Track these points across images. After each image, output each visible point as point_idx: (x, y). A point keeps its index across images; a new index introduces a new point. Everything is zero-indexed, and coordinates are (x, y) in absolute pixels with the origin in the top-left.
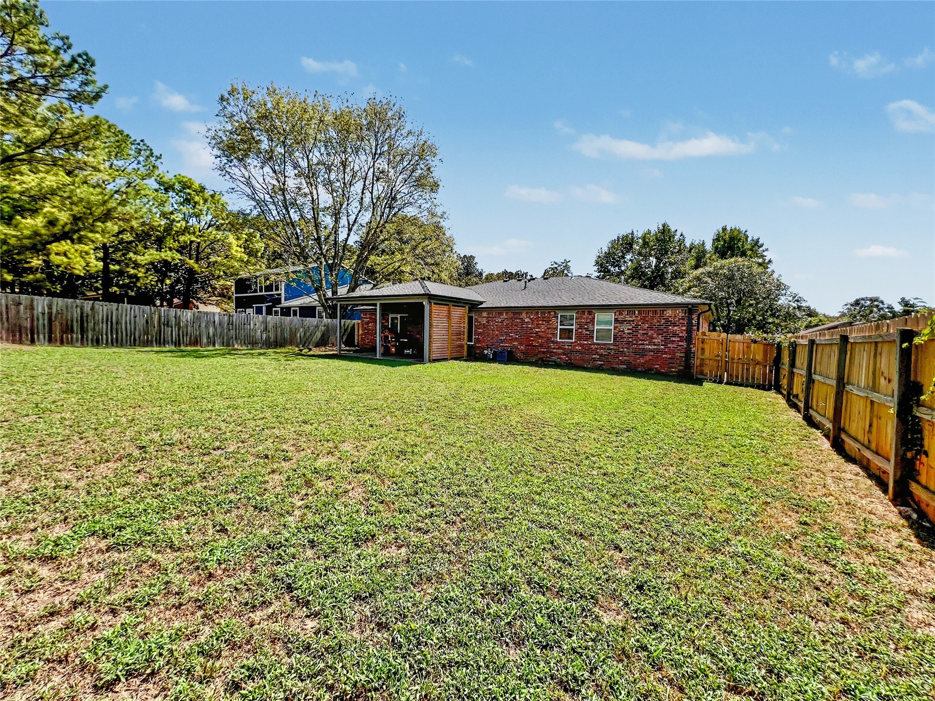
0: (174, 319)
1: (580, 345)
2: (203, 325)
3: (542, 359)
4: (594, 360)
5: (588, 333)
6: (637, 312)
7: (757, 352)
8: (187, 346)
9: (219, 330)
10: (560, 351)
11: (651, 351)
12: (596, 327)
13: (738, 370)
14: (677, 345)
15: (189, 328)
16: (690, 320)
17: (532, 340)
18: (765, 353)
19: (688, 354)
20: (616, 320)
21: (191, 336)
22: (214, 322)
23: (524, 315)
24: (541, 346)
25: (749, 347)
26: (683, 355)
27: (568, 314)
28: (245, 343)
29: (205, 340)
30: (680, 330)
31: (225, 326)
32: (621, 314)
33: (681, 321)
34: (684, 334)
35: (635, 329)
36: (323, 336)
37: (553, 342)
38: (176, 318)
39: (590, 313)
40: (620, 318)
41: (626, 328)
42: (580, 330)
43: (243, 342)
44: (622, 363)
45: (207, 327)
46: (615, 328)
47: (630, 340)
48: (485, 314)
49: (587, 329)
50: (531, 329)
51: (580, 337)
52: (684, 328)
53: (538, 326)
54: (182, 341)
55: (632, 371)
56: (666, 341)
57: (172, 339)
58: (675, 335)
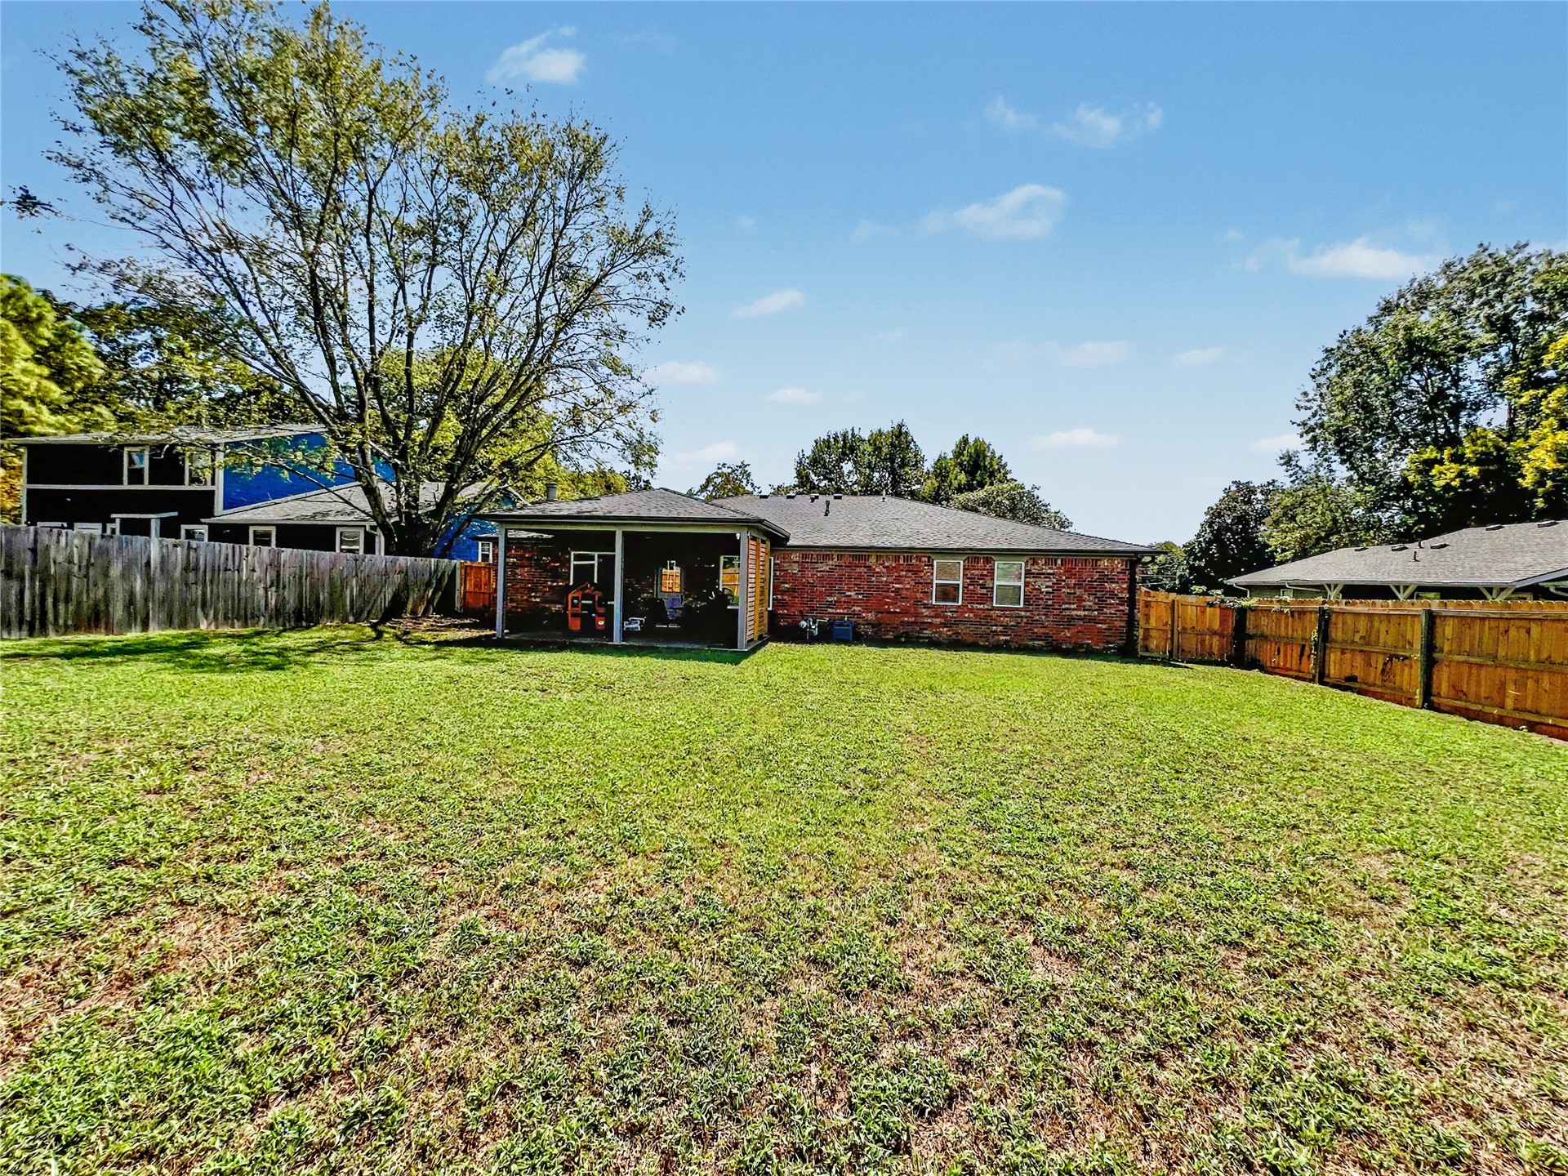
0: (29, 556)
1: (971, 610)
2: (116, 570)
3: (907, 634)
4: (996, 633)
5: (984, 591)
6: (1059, 562)
7: (1213, 618)
8: (66, 630)
9: (160, 587)
10: (938, 620)
11: (1080, 618)
12: (996, 583)
13: (1191, 643)
14: (1115, 611)
15: (75, 581)
16: (1133, 574)
17: (887, 603)
18: (1223, 621)
19: (1131, 622)
20: (1028, 573)
21: (79, 603)
22: (148, 564)
23: (873, 560)
24: (905, 612)
25: (1203, 612)
26: (1124, 624)
27: (950, 561)
28: (226, 618)
29: (118, 611)
30: (1119, 588)
31: (177, 574)
32: (1035, 563)
33: (1121, 576)
34: (1126, 595)
35: (1056, 588)
36: (396, 596)
37: (926, 606)
38: (34, 551)
39: (988, 561)
40: (1035, 569)
41: (1044, 586)
42: (971, 587)
43: (220, 616)
44: (1039, 638)
45: (126, 575)
46: (1027, 584)
47: (1050, 602)
48: (795, 557)
49: (983, 586)
50: (887, 583)
51: (970, 597)
52: (1125, 586)
53: (898, 580)
54: (50, 616)
55: (1055, 648)
56: (1101, 604)
57: (21, 612)
58: (1113, 595)
